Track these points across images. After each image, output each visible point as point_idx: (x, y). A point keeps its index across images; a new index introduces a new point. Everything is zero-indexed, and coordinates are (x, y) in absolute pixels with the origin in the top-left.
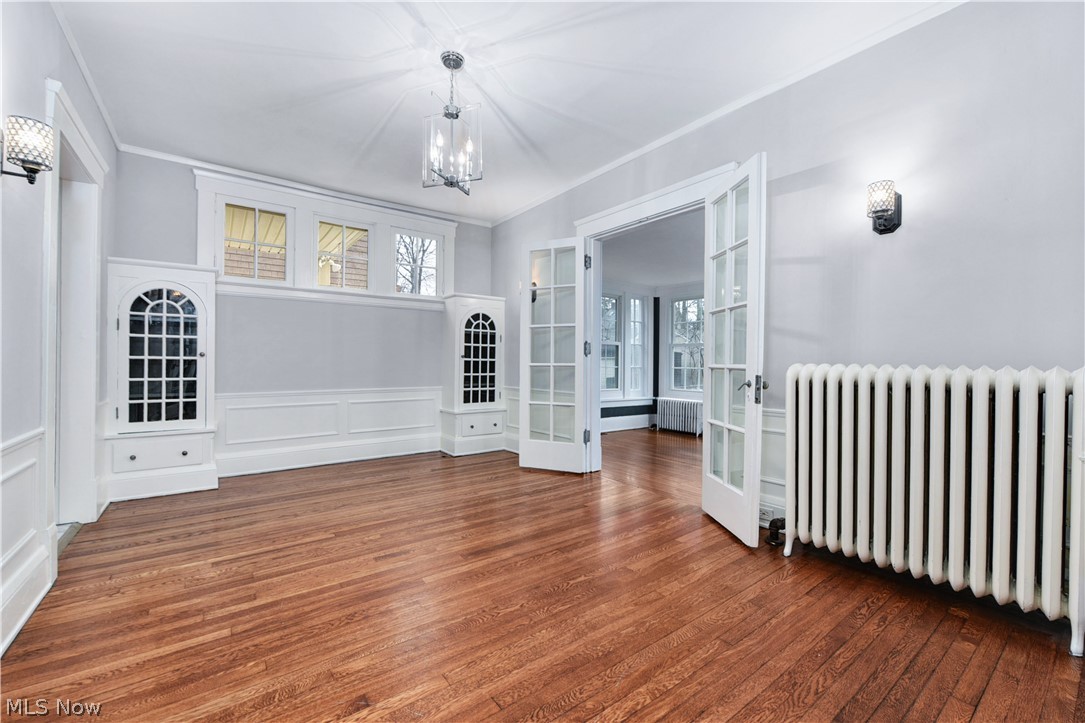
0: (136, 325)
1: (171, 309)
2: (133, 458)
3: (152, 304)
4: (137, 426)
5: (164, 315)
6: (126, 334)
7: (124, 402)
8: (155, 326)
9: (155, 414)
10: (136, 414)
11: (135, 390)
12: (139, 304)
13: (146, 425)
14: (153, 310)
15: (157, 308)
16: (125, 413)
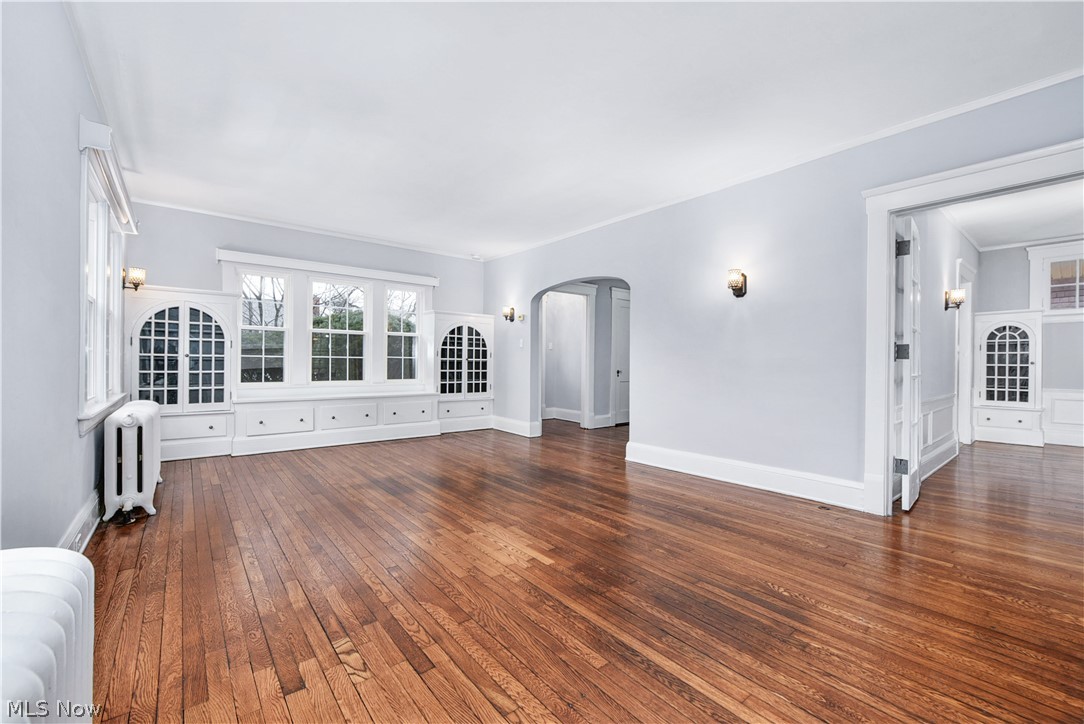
0: (990, 347)
1: (1012, 337)
2: (988, 419)
3: (1000, 335)
4: (990, 402)
5: (1008, 340)
6: (985, 352)
7: (984, 389)
8: (1002, 347)
9: (1001, 397)
10: (990, 396)
11: (990, 382)
12: (992, 336)
13: (996, 403)
14: (1000, 338)
15: (1004, 337)
16: (984, 395)
